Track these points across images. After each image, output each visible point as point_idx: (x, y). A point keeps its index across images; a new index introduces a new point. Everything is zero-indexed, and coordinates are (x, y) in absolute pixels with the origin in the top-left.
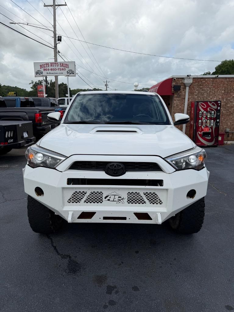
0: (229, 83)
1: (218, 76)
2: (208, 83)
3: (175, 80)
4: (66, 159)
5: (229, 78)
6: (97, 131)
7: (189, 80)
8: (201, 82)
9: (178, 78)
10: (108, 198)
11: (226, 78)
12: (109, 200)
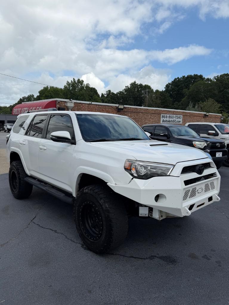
0: (99, 109)
1: (91, 103)
2: (84, 108)
3: (59, 102)
4: (174, 166)
5: (98, 105)
6: (151, 145)
7: (71, 104)
8: (80, 106)
9: (61, 101)
10: (198, 192)
11: (96, 105)
12: (198, 193)
